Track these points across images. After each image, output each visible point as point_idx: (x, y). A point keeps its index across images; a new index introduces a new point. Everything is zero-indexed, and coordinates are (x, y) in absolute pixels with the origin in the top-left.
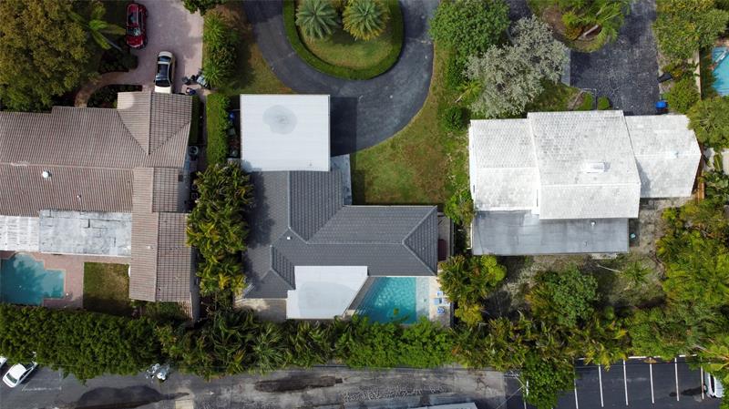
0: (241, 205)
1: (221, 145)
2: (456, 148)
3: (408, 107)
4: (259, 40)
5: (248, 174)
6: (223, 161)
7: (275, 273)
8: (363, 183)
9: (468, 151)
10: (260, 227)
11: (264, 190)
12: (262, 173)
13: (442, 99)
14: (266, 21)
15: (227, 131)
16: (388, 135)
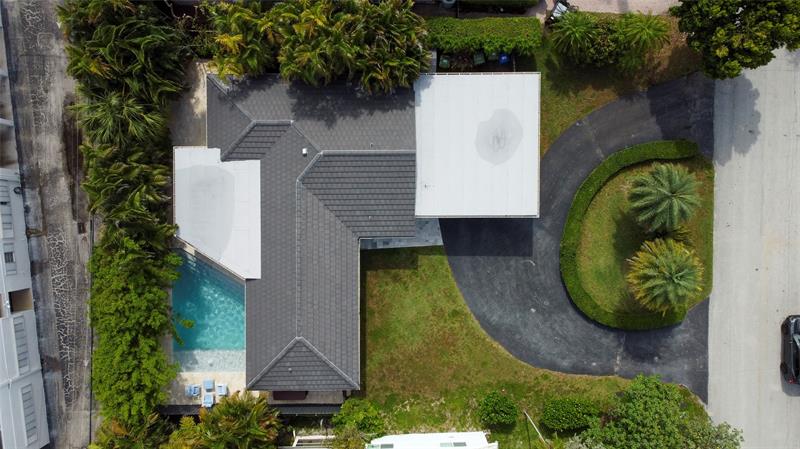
0: (359, 73)
1: (458, 41)
2: (453, 410)
3: (518, 337)
4: (623, 102)
5: (411, 84)
6: (433, 44)
7: (247, 129)
8: (398, 266)
9: (448, 430)
10: (324, 104)
11: (385, 110)
12: (413, 107)
13: (530, 389)
14: (653, 113)
15: (481, 50)
16: (473, 304)
